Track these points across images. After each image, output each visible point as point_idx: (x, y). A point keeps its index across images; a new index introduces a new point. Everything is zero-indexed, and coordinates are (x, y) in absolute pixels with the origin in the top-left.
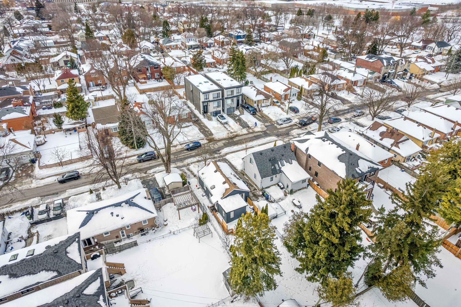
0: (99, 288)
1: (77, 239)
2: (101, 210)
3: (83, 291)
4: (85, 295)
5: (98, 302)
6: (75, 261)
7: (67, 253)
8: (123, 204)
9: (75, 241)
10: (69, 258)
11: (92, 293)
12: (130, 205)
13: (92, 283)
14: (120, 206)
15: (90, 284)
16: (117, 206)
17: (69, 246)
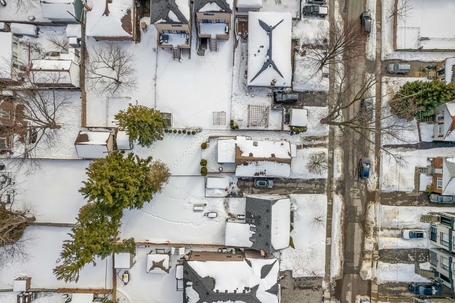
0: (172, 21)
1: (224, 11)
2: (269, 38)
3: (172, 10)
4: (169, 11)
5: (162, 19)
6: (202, 7)
7: (211, 3)
8: (268, 57)
9: (223, 9)
10: (206, 4)
11: (169, 16)
12: (265, 63)
13: (177, 16)
14: (267, 55)
15: (177, 15)
16: (268, 52)
17: (218, 5)
